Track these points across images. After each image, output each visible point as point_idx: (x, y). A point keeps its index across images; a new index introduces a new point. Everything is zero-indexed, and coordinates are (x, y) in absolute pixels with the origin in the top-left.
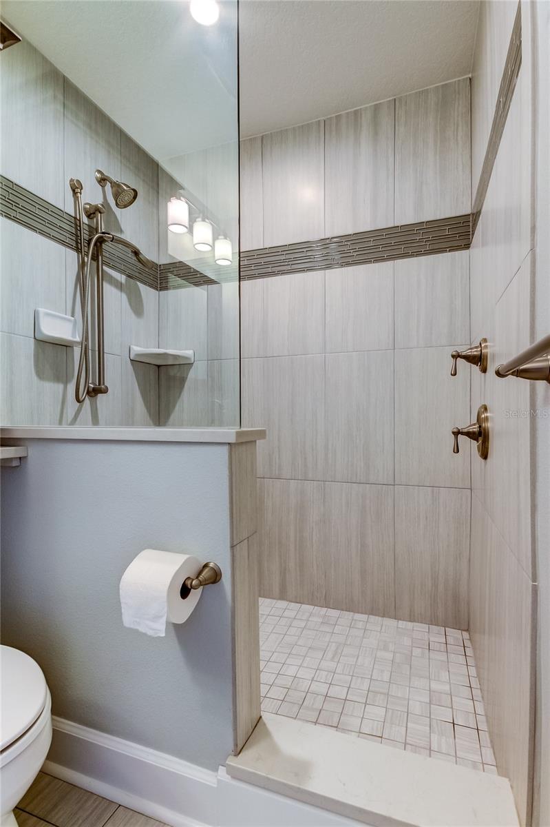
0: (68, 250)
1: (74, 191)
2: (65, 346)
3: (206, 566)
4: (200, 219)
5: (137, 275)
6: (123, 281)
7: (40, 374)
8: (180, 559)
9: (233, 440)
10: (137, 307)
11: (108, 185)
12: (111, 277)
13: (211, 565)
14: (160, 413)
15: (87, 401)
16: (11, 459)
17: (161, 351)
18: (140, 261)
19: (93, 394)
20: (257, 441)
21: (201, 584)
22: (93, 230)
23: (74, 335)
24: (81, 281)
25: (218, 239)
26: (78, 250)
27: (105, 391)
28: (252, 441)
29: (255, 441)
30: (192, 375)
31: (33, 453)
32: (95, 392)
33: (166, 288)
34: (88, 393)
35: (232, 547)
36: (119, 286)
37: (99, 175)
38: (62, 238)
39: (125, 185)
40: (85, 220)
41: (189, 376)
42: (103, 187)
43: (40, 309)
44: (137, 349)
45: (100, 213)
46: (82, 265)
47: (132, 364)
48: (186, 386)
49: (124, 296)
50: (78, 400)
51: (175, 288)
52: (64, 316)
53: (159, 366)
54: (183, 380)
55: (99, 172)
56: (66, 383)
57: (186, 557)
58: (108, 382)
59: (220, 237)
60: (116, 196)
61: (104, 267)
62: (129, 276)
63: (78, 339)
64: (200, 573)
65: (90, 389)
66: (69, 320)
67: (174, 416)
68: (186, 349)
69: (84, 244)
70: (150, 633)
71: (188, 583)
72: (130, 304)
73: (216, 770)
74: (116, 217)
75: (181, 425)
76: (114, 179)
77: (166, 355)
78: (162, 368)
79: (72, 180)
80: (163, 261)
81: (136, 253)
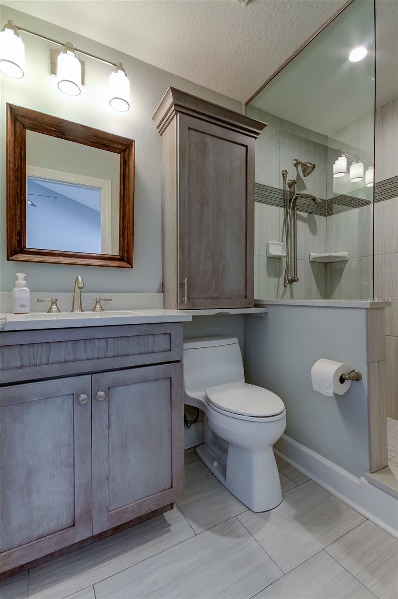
0: (281, 208)
1: (283, 176)
2: (279, 258)
3: (353, 371)
4: (355, 162)
5: (314, 210)
6: (306, 216)
7: (269, 274)
8: (338, 365)
9: (368, 306)
10: (314, 230)
11: (300, 166)
12: (300, 216)
13: (356, 371)
14: (327, 291)
15: (288, 286)
16: (262, 313)
17: (328, 254)
18: (316, 203)
19: (291, 282)
20: (385, 309)
21: (350, 378)
22: (292, 193)
23: (283, 253)
24: (286, 222)
25: (367, 169)
26: (285, 206)
27: (297, 280)
28: (381, 308)
29: (384, 308)
30: (347, 266)
31: (271, 311)
32: (292, 281)
33: (331, 214)
34: (289, 282)
35: (368, 363)
36: (304, 220)
37: (295, 162)
38: (277, 202)
39: (308, 163)
40: (288, 189)
41: (346, 267)
42: (297, 167)
43: (270, 242)
44: (314, 255)
45: (296, 183)
46: (287, 214)
47: (311, 264)
48: (343, 274)
49: (307, 225)
50: (285, 286)
51: (337, 213)
52: (279, 243)
53: (326, 263)
54: (341, 271)
55: (296, 160)
56: (280, 276)
57: (342, 364)
58: (299, 276)
59: (369, 168)
60: (304, 171)
61: (297, 212)
62: (309, 213)
63: (285, 254)
64: (350, 373)
65: (290, 280)
66: (281, 245)
67: (335, 294)
68: (343, 251)
69: (288, 202)
70: (326, 394)
71: (344, 377)
72: (310, 229)
73: (360, 478)
74: (303, 182)
75: (340, 298)
76: (303, 162)
77: (331, 256)
78: (328, 265)
79: (283, 171)
80: (330, 197)
81: (314, 199)
